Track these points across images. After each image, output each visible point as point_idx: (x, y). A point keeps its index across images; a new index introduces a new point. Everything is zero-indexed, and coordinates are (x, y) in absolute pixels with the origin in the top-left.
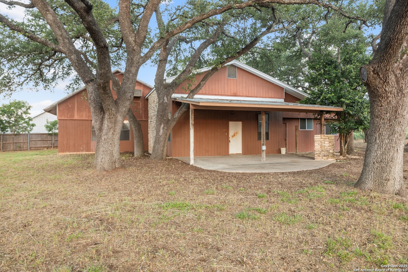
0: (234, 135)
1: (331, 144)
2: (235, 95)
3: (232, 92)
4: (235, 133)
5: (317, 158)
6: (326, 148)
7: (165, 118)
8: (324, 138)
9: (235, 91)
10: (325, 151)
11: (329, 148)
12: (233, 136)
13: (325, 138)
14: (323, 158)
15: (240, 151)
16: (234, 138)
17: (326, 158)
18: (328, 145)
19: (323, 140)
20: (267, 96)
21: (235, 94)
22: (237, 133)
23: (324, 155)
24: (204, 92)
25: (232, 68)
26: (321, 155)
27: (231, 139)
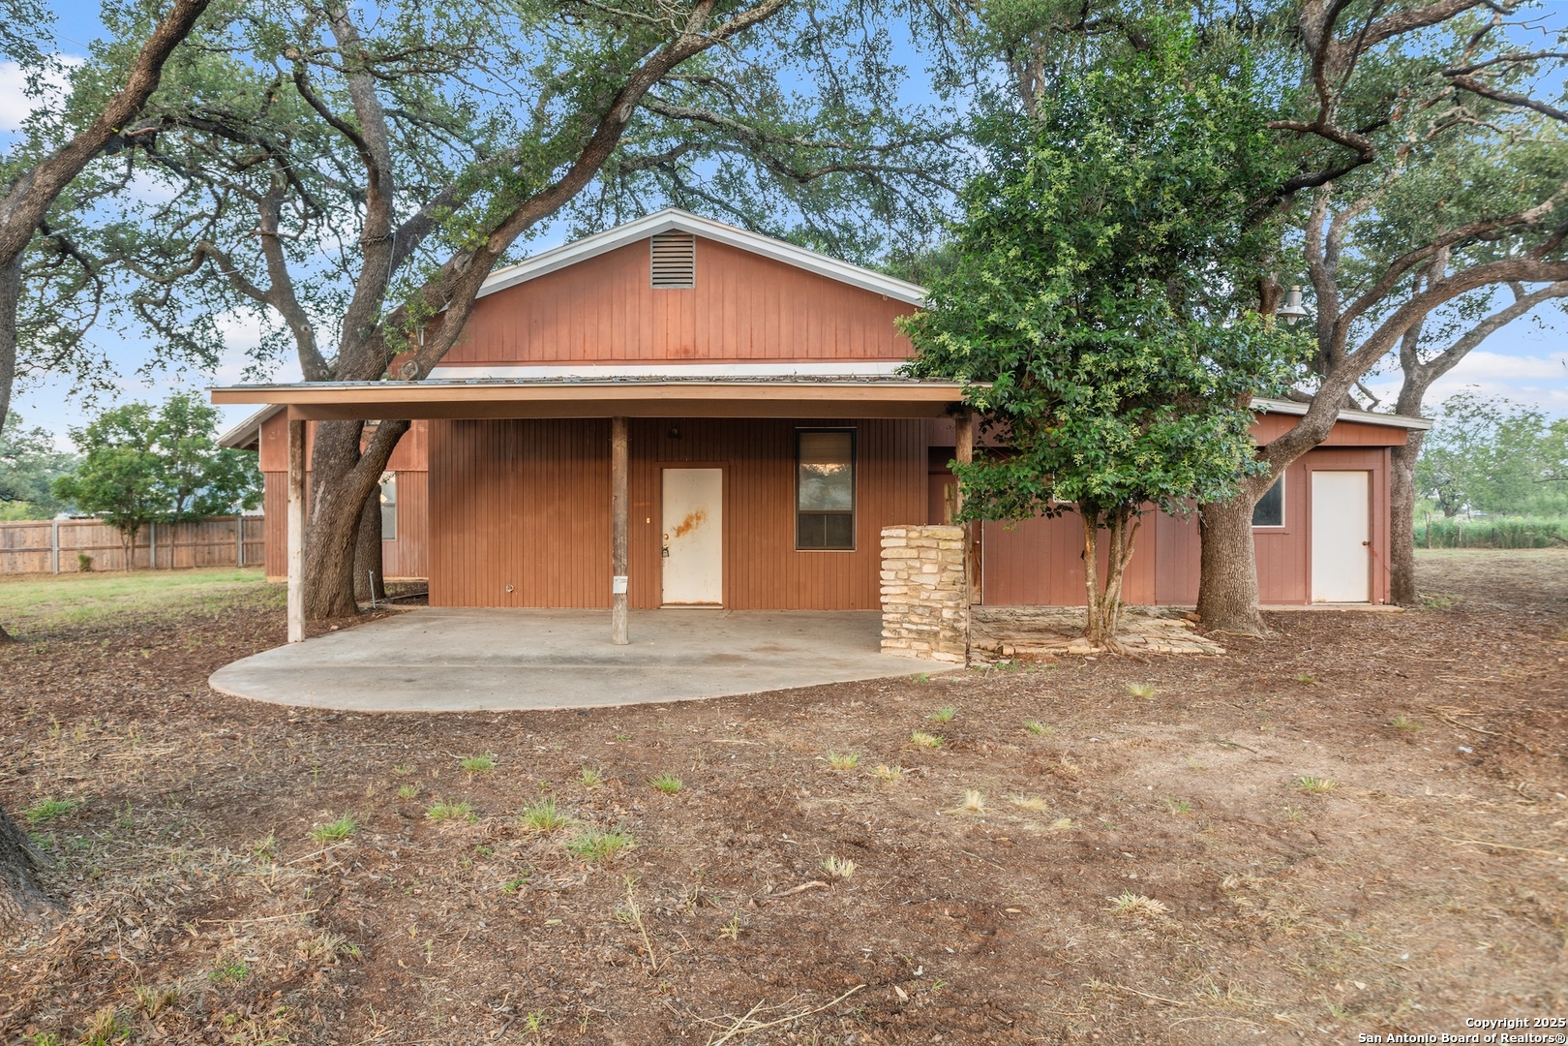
0: (688, 525)
1: (947, 577)
2: (687, 357)
3: (671, 347)
4: (691, 518)
5: (889, 643)
6: (924, 595)
7: (332, 462)
8: (919, 543)
9: (688, 342)
10: (920, 611)
11: (937, 595)
12: (680, 531)
13: (925, 543)
14: (915, 644)
15: (714, 594)
16: (687, 537)
17: (925, 647)
18: (932, 581)
19: (914, 553)
20: (844, 351)
21: (686, 351)
22: (698, 518)
23: (920, 632)
24: (550, 354)
25: (674, 247)
26: (904, 633)
27: (671, 541)
